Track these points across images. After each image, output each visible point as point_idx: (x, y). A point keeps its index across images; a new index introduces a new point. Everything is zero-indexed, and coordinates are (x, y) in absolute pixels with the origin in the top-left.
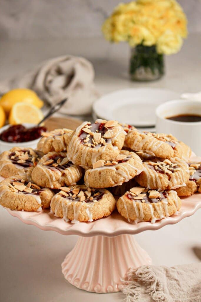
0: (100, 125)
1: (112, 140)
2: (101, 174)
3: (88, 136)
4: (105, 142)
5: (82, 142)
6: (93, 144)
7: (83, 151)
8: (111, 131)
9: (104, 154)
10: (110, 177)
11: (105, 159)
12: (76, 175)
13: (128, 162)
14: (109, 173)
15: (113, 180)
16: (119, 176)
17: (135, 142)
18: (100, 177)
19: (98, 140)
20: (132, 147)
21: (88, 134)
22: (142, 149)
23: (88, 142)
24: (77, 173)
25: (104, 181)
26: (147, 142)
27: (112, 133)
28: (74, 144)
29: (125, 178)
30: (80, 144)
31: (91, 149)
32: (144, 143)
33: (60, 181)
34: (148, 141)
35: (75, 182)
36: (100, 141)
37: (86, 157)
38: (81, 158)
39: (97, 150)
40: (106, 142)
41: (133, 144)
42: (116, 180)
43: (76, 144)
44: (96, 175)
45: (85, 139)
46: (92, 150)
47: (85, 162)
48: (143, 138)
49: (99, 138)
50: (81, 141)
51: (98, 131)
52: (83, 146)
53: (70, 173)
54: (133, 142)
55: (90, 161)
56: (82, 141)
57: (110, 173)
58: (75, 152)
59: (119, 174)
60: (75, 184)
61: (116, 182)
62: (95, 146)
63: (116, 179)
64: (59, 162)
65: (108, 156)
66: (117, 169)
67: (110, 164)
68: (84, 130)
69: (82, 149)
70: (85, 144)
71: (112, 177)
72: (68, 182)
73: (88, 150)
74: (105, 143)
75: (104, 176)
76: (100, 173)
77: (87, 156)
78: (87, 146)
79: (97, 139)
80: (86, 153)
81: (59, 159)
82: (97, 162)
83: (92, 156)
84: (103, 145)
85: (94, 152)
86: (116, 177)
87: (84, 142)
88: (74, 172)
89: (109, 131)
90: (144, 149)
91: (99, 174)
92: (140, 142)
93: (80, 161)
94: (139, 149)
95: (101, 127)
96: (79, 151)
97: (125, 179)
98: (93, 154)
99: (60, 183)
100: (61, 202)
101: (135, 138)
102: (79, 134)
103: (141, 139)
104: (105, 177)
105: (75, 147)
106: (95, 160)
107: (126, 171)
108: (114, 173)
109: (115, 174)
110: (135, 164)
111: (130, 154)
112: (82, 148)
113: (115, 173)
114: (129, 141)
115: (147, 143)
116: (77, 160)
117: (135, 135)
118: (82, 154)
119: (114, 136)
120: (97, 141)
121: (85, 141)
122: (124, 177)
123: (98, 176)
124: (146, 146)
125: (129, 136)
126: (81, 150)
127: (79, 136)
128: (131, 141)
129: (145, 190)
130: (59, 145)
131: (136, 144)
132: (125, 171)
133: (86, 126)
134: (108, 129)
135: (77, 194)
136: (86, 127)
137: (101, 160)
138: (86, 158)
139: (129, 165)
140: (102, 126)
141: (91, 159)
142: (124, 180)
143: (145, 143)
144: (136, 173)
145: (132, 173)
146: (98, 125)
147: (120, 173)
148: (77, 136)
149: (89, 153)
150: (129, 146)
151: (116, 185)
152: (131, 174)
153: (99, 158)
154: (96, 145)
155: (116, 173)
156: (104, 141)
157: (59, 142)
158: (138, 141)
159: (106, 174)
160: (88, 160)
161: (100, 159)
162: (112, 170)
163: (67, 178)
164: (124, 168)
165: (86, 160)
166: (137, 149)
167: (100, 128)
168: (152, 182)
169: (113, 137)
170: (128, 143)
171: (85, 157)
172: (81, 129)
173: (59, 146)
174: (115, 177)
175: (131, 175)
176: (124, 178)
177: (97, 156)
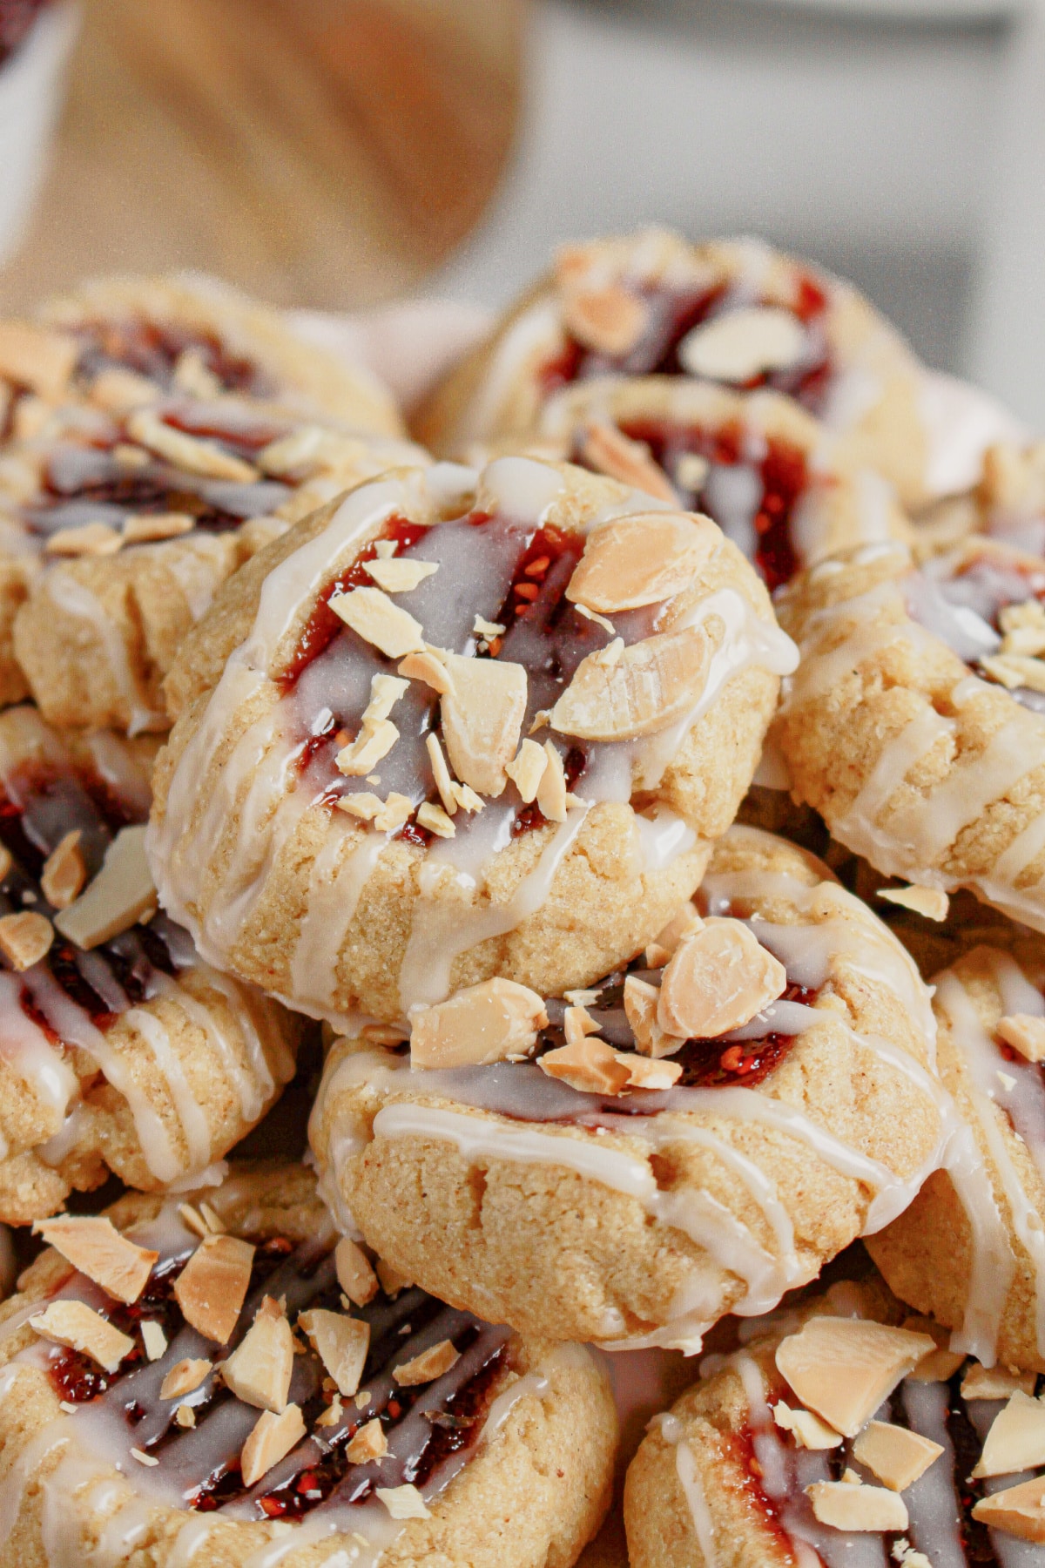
0: (530, 556)
1: (634, 763)
2: (492, 1199)
3: (390, 690)
4: (561, 777)
5: (315, 770)
6: (435, 798)
7: (312, 885)
8: (641, 653)
9: (539, 926)
10: (579, 1259)
11: (550, 967)
12: (222, 1095)
13: (789, 1076)
14: (580, 1216)
15: (616, 1297)
16: (686, 1261)
17: (885, 778)
18: (476, 1223)
19: (484, 756)
20: (845, 827)
21: (386, 662)
22: (942, 867)
23: (380, 768)
24: (237, 1075)
25: (510, 1281)
26: (1006, 800)
27: (650, 679)
28: (231, 778)
29: (742, 1281)
30: (291, 789)
31: (405, 855)
32: (978, 811)
33: (55, 1156)
34: (1019, 791)
35: (212, 1160)
36: (505, 772)
37: (346, 944)
38: (289, 946)
39: (466, 883)
40: (570, 786)
41: (854, 794)
42: (646, 1301)
43: (244, 791)
44: (433, 1196)
45: (347, 725)
46: (413, 870)
47: (331, 984)
48: (967, 746)
49: (497, 737)
50: (308, 755)
51: (491, 630)
52: (323, 818)
53: (166, 1087)
54: (859, 770)
55: (383, 986)
56: (317, 751)
57: (592, 1222)
58: (233, 873)
59: (683, 1241)
60: (213, 1176)
61: (643, 1316)
62: (444, 826)
63: (646, 1284)
64: (68, 894)
65: (583, 946)
66: (666, 1171)
67: (590, 1080)
68: (344, 605)
69: (308, 860)
70: (343, 802)
71: (607, 1265)
72: (142, 1166)
73: (377, 873)
74: (557, 801)
75: (523, 1234)
76: (478, 1181)
77: (363, 932)
78: (366, 826)
79: (477, 742)
80: (352, 908)
81: (71, 839)
82: (461, 999)
83: (406, 935)
84: (531, 817)
85: (435, 901)
86: (650, 1271)
87: (335, 771)
88: (203, 1066)
89: (614, 651)
90: (962, 864)
91: (467, 1192)
92: (926, 791)
93: (278, 966)
94: (918, 864)
95: (539, 581)
96: (271, 877)
97: (745, 1293)
98: (427, 922)
99: (61, 1169)
100: (34, 1491)
101: (879, 733)
102: (288, 657)
103: (951, 749)
104: (529, 1249)
105: (236, 819)
106: (439, 981)
107: (761, 1212)
108: (627, 1227)
109: (643, 1239)
110: (860, 1104)
111: (814, 919)
112: (304, 851)
113: (639, 1218)
114: (817, 746)
115: (1004, 811)
116: (249, 957)
117: (889, 683)
118: (303, 912)
119: (665, 724)
120: (481, 767)
121: (346, 756)
122: (731, 1274)
123: (457, 1217)
124: (988, 839)
125: (817, 686)
126: (298, 866)
127: (289, 681)
128: (835, 756)
129: (929, 1358)
130: (85, 664)
131: (889, 809)
132: (751, 1209)
133: (371, 555)
134: (608, 626)
135: (223, 1338)
136: (371, 568)
137: (497, 981)
138: (341, 953)
139: (799, 1123)
140: (540, 566)
141: (395, 967)
142: (730, 1300)
143: (988, 807)
144: (861, 1212)
145: (817, 1227)
146: (508, 553)
147: (697, 1229)
148: (263, 674)
149: (378, 911)
150: (811, 795)
151: (641, 1341)
152: (807, 1235)
153: (489, 958)
154: (459, 816)
155: (650, 1221)
156: (548, 771)
157: (83, 637)
158: (909, 779)
159: (544, 1225)
160: (363, 971)
161: (496, 971)
162: (612, 1193)
163: (134, 1135)
164: (738, 1180)
165: (340, 971)
166: (896, 858)
167: (525, 589)
168: (1017, 1311)
169: (646, 736)
170: (797, 757)
171: (335, 939)
172: (315, 583)
173: (78, 678)
174: (634, 1271)
175: (803, 1244)
176: (728, 1286)
177: (467, 940)
